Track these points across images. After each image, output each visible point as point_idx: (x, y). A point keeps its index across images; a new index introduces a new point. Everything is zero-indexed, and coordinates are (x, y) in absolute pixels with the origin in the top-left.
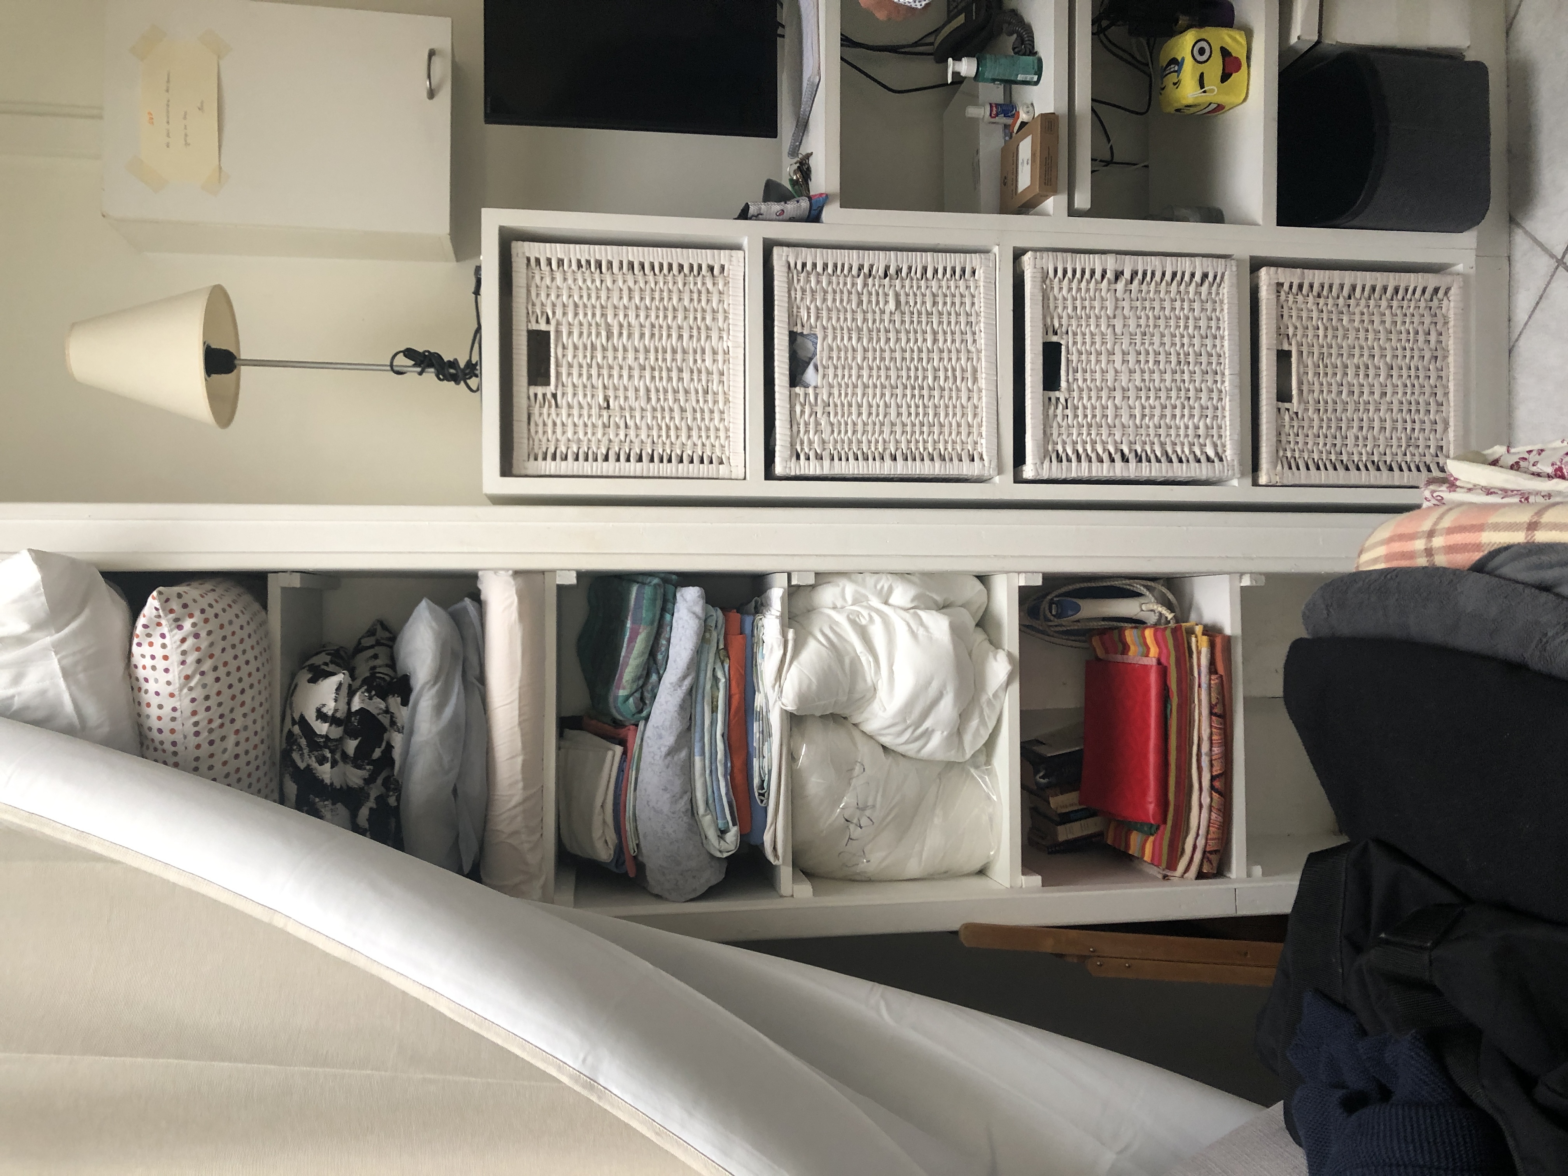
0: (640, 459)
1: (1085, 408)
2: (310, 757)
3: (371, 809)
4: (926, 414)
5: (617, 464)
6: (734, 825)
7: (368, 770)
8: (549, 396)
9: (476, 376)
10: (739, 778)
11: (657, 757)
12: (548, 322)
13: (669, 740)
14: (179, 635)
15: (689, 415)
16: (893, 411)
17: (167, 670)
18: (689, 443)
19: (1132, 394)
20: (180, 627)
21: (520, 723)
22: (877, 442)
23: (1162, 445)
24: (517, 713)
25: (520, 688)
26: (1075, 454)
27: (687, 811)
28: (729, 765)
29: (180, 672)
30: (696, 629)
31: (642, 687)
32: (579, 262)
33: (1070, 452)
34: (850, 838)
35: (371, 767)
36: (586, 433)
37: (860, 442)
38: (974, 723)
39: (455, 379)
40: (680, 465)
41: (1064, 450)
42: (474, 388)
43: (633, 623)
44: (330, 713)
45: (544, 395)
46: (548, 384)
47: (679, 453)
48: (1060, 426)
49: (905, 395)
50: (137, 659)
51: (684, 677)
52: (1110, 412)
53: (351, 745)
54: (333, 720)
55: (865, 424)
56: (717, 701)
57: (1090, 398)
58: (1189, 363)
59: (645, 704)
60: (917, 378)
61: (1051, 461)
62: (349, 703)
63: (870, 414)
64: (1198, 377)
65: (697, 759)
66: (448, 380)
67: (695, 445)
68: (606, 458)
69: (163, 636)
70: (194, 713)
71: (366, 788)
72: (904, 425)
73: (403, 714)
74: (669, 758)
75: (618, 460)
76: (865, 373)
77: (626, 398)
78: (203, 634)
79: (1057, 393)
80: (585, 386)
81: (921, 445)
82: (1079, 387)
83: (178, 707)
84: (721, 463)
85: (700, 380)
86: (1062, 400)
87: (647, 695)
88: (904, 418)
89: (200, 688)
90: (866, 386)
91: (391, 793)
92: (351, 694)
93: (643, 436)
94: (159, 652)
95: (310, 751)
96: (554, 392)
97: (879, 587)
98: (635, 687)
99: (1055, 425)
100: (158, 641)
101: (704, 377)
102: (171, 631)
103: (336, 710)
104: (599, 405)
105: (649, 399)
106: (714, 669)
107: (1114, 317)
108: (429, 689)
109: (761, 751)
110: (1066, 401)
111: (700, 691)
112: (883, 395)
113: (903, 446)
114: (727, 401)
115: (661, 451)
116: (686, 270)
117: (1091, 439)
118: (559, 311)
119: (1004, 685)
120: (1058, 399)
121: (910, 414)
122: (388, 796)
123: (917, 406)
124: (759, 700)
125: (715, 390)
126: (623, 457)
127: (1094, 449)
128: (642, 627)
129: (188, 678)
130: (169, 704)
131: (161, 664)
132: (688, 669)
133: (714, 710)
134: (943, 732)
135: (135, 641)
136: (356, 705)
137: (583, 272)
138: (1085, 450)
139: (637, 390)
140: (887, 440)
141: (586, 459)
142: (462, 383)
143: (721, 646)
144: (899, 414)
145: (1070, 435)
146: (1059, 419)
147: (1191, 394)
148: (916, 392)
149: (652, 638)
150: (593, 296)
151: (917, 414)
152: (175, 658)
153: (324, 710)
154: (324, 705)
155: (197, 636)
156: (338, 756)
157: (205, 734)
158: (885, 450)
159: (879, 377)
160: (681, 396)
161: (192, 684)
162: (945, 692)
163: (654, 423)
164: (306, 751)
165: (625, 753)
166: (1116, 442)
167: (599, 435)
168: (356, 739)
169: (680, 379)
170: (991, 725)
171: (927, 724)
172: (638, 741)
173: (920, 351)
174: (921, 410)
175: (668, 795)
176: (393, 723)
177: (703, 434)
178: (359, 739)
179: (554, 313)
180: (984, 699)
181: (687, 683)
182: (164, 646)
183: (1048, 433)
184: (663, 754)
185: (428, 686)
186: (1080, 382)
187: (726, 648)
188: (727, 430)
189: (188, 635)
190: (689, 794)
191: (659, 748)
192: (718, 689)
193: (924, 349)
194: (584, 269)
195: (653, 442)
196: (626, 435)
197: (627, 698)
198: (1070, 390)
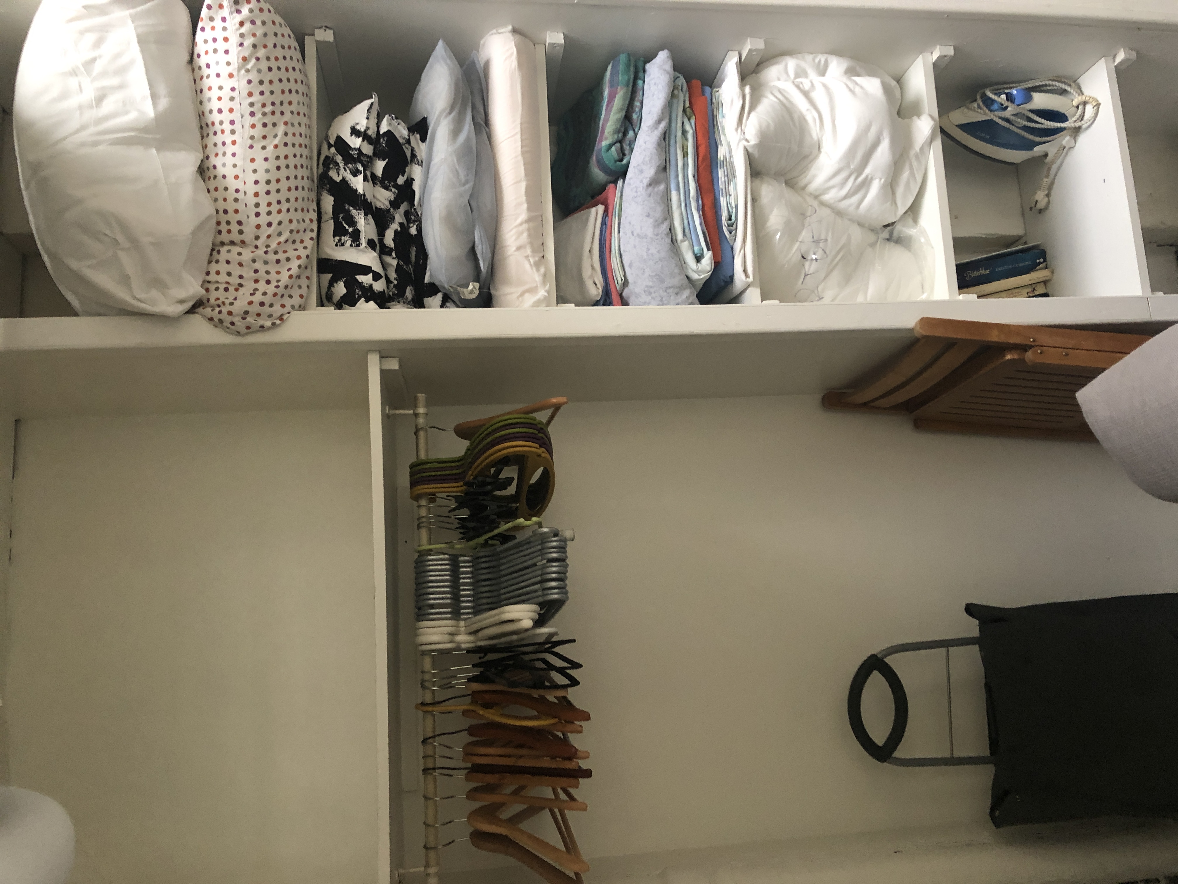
2: (345, 170)
3: (396, 232)
6: (708, 249)
7: (394, 193)
10: (709, 214)
11: (640, 189)
13: (650, 172)
14: (238, 18)
17: (227, 52)
20: (239, 11)
21: (523, 153)
24: (519, 144)
25: (521, 124)
27: (668, 234)
28: (700, 202)
29: (239, 53)
30: (667, 82)
31: (620, 141)
34: (806, 275)
35: (396, 191)
38: (905, 175)
43: (611, 86)
44: (363, 130)
50: (200, 48)
51: (659, 121)
53: (380, 166)
54: (365, 136)
56: (687, 149)
59: (624, 155)
62: (378, 126)
65: (674, 194)
69: (224, 20)
70: (250, 94)
71: (392, 210)
73: (421, 150)
74: (650, 189)
78: (258, 22)
83: (236, 87)
87: (626, 147)
89: (255, 72)
91: (412, 225)
92: (379, 118)
94: (220, 34)
95: (346, 164)
97: (817, 61)
98: (616, 137)
100: (220, 25)
102: (231, 13)
103: (368, 128)
106: (683, 123)
108: (446, 117)
109: (727, 190)
111: (673, 137)
119: (929, 140)
122: (409, 227)
124: (722, 152)
128: (619, 88)
129: (244, 59)
130: (228, 84)
131: (221, 46)
132: (662, 113)
133: (685, 155)
134: (881, 179)
135: (200, 25)
136: (384, 128)
143: (687, 105)
149: (629, 97)
152: (234, 40)
153: (358, 127)
154: (357, 124)
155: (253, 22)
156: (368, 173)
157: (259, 116)
161: (249, 66)
162: (881, 138)
164: (342, 165)
165: (606, 211)
168: (384, 160)
170: (919, 181)
171: (868, 171)
175: (651, 220)
176: (414, 156)
178: (387, 160)
180: (912, 153)
181: (663, 125)
182: (225, 29)
184: (645, 184)
185: (444, 114)
187: (691, 107)
189: (247, 19)
190: (668, 221)
191: (641, 181)
192: (687, 140)
197: (610, 147)
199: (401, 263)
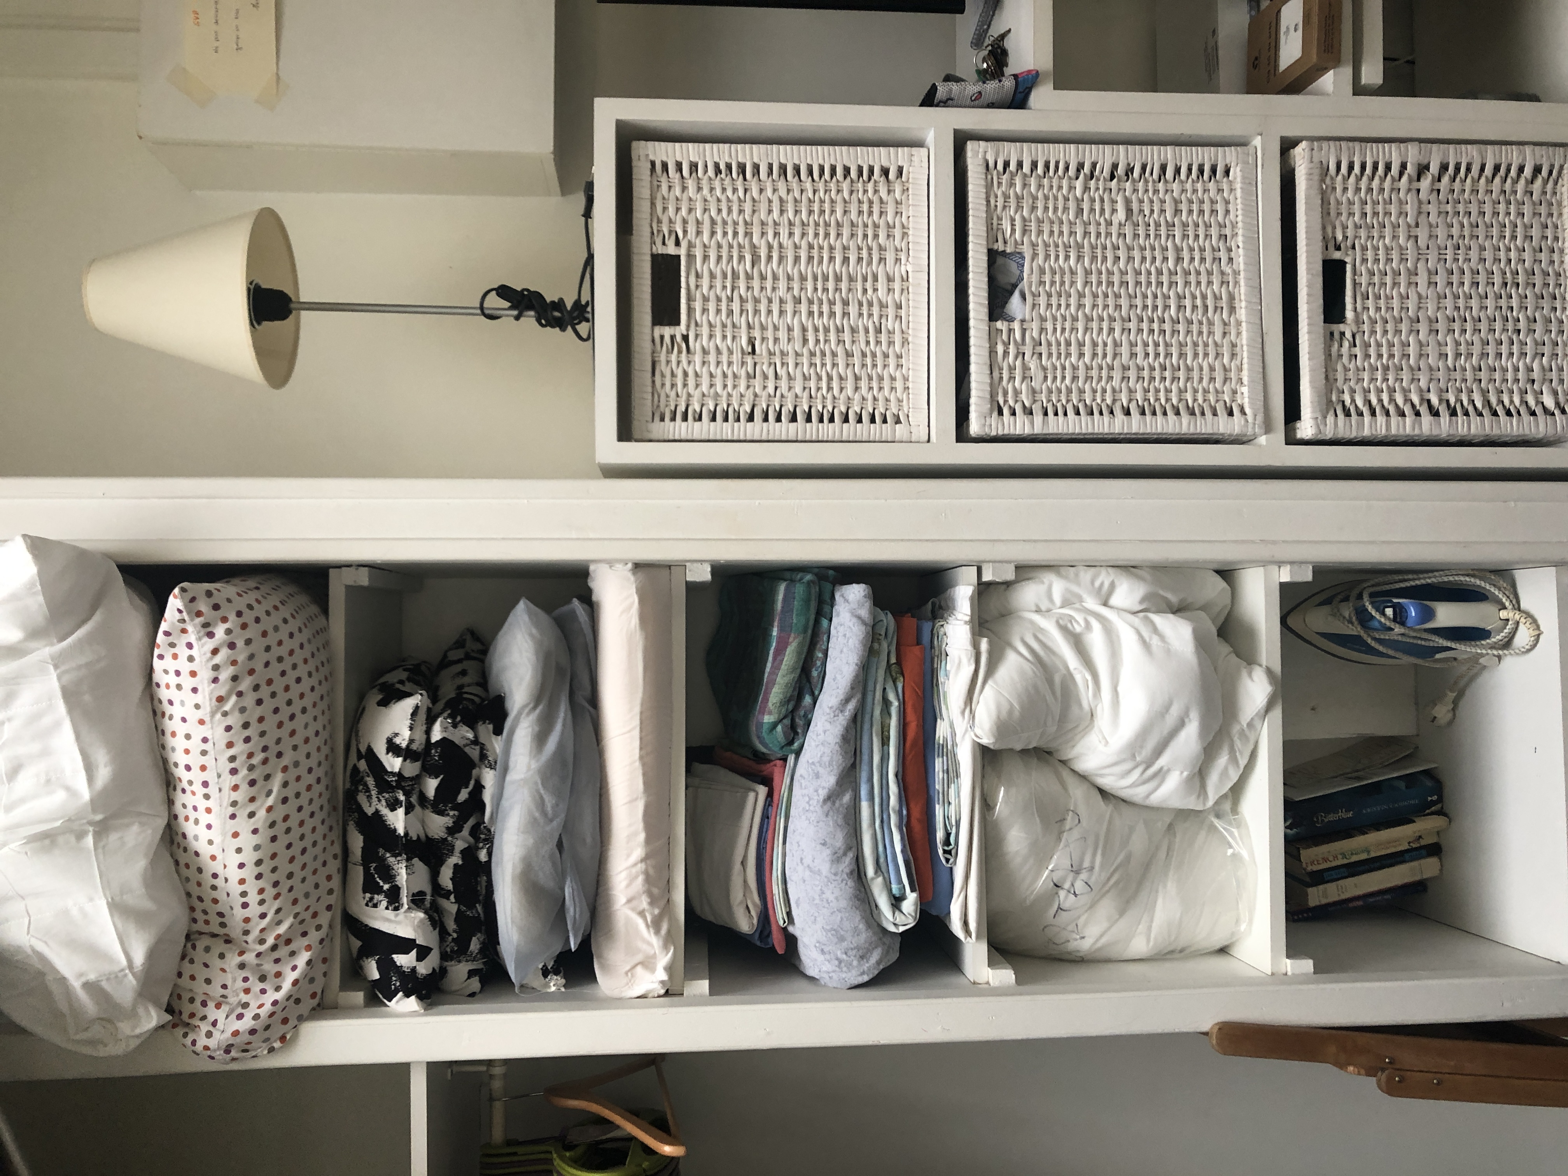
0: (794, 419)
1: (1379, 345)
2: (379, 801)
3: (456, 867)
4: (1168, 355)
5: (765, 424)
6: (912, 891)
7: (452, 817)
8: (679, 338)
9: (587, 320)
10: (917, 827)
11: (814, 802)
12: (678, 243)
13: (829, 780)
14: (210, 644)
15: (857, 360)
16: (1125, 350)
17: (195, 690)
18: (857, 397)
19: (1441, 326)
20: (211, 635)
21: (641, 758)
22: (1104, 391)
23: (1485, 393)
24: (637, 743)
25: (641, 713)
26: (1367, 406)
27: (852, 873)
28: (905, 812)
29: (211, 693)
30: (861, 637)
31: (792, 712)
32: (717, 166)
33: (1360, 403)
34: (1059, 908)
35: (456, 813)
36: (725, 386)
37: (1081, 391)
38: (1223, 760)
39: (560, 324)
40: (845, 425)
41: (1353, 401)
42: (585, 336)
43: (781, 629)
44: (404, 745)
45: (673, 338)
46: (678, 323)
47: (844, 409)
48: (1346, 369)
49: (1140, 331)
50: (159, 676)
51: (847, 700)
52: (1412, 350)
53: (431, 785)
54: (408, 754)
55: (1088, 368)
56: (889, 732)
57: (1386, 332)
58: (1518, 285)
59: (796, 733)
60: (1155, 308)
61: (1336, 416)
62: (428, 732)
63: (1095, 355)
64: (1530, 302)
65: (865, 805)
66: (553, 327)
67: (864, 399)
68: (751, 418)
69: (190, 646)
70: (230, 745)
71: (450, 839)
72: (1140, 369)
73: (497, 745)
74: (829, 804)
75: (766, 419)
76: (1088, 302)
77: (776, 340)
78: (240, 644)
79: (1342, 327)
80: (724, 326)
81: (1162, 395)
82: (1370, 318)
83: (210, 737)
84: (898, 421)
85: (870, 315)
86: (1348, 335)
87: (800, 722)
88: (1139, 360)
89: (237, 714)
90: (1089, 319)
91: (481, 845)
92: (430, 721)
93: (798, 389)
94: (186, 667)
95: (380, 793)
96: (685, 333)
97: (1097, 584)
98: (784, 710)
99: (1339, 368)
100: (184, 652)
101: (876, 310)
102: (199, 639)
103: (411, 741)
104: (742, 348)
105: (805, 341)
106: (885, 689)
107: (1417, 225)
108: (528, 714)
109: (945, 794)
110: (1354, 336)
111: (867, 717)
112: (1111, 330)
113: (1139, 396)
114: (905, 342)
115: (820, 408)
116: (854, 174)
117: (1388, 387)
118: (691, 229)
119: (1263, 712)
120: (1343, 334)
121: (1147, 355)
122: (478, 849)
123: (1157, 345)
124: (942, 730)
125: (890, 327)
126: (772, 417)
127: (1392, 400)
128: (792, 635)
129: (220, 699)
130: (199, 732)
131: (188, 682)
132: (852, 688)
133: (885, 741)
134: (1182, 773)
135: (157, 652)
136: (437, 734)
137: (722, 179)
138: (1380, 401)
139: (790, 329)
140: (1117, 388)
141: (726, 419)
142: (569, 328)
143: (893, 660)
144: (1133, 355)
145: (1360, 380)
146: (1345, 359)
147: (1522, 325)
148: (1155, 326)
149: (805, 649)
150: (735, 209)
151: (1157, 355)
152: (205, 674)
153: (397, 741)
154: (397, 735)
155: (232, 646)
156: (414, 799)
157: (244, 772)
158: (1114, 401)
159: (1106, 306)
160: (847, 336)
161: (227, 707)
162: (1186, 720)
163: (812, 371)
164: (374, 793)
165: (770, 795)
166: (1421, 390)
167: (742, 388)
168: (436, 778)
169: (846, 314)
170: (1243, 762)
171: (1162, 762)
172: (787, 780)
173: (1160, 272)
174: (1161, 349)
175: (828, 852)
176: (483, 756)
177: (875, 384)
178: (442, 776)
179: (685, 232)
180: (1235, 730)
181: (851, 706)
182: (191, 659)
183: (1331, 377)
184: (821, 798)
185: (527, 710)
186: (1372, 312)
187: (899, 663)
188: (906, 379)
189: (221, 645)
190: (854, 849)
191: (816, 791)
192: (890, 715)
193: (1165, 271)
194: (723, 176)
195: (811, 397)
196: (776, 388)
197: (774, 726)
198: (1358, 321)
199: (463, 908)
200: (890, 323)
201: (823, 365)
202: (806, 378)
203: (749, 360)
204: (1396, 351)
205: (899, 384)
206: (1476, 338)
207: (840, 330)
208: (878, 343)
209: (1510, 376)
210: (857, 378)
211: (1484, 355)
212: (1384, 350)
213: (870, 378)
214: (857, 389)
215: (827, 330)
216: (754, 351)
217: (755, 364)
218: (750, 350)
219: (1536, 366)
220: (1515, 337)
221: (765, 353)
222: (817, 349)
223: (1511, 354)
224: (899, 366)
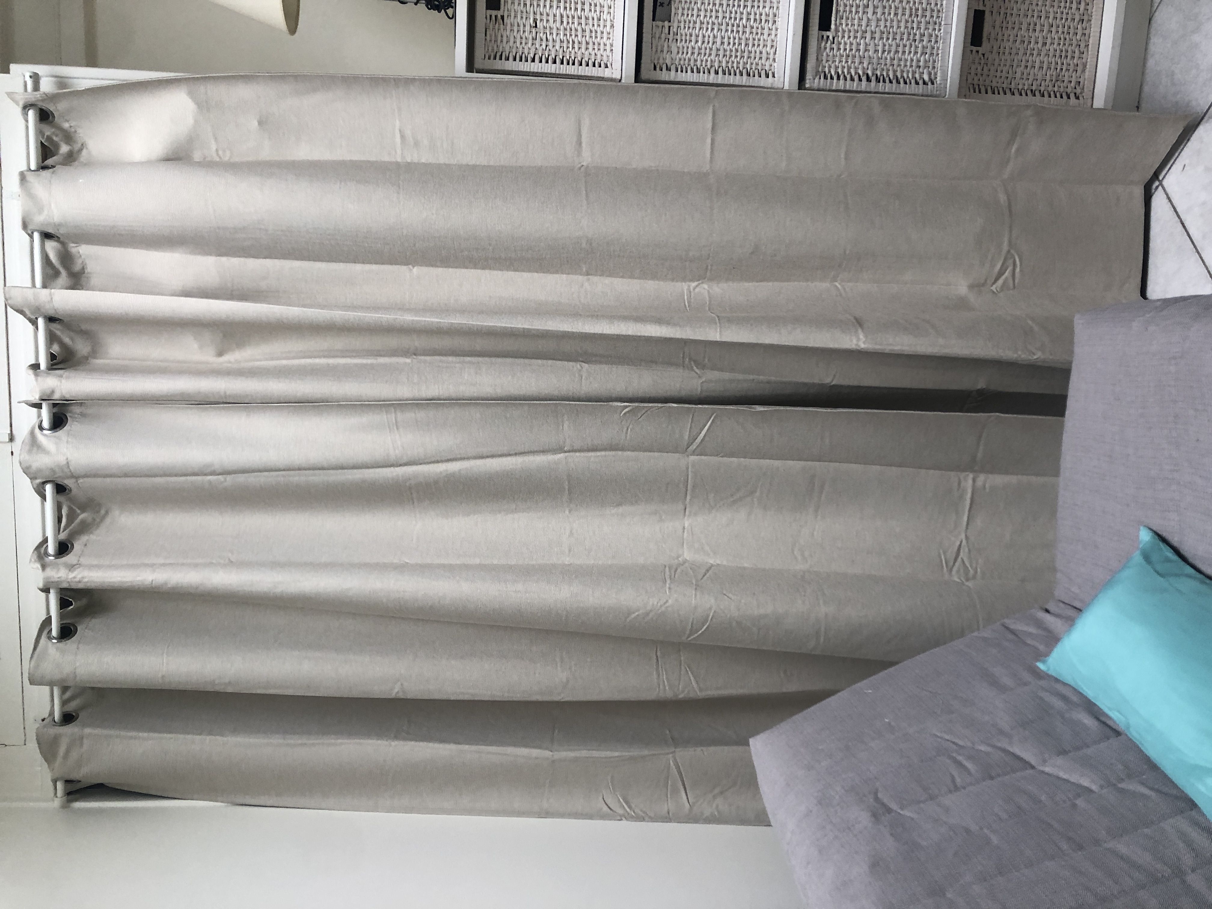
0: (555, 62)
1: (845, 44)
4: (740, 44)
5: (540, 64)
8: (499, 17)
9: (452, 7)
15: (587, 34)
16: (718, 40)
18: (587, 53)
19: (877, 36)
22: (707, 61)
23: (895, 72)
26: (836, 75)
33: (833, 73)
36: (521, 43)
37: (695, 60)
39: (438, 8)
40: (580, 67)
41: (830, 72)
42: (451, 16)
45: (496, 17)
46: (499, 9)
47: (580, 59)
48: (828, 55)
49: (727, 30)
52: (862, 47)
55: (700, 49)
57: (849, 37)
58: (918, 15)
60: (736, 19)
61: (820, 78)
63: (703, 42)
64: (923, 26)
66: (434, 10)
67: (590, 54)
68: (533, 60)
72: (725, 50)
75: (541, 61)
77: (548, 21)
79: (828, 33)
80: (522, 12)
81: (735, 65)
82: (843, 29)
84: (607, 67)
85: (595, 11)
86: (831, 38)
88: (725, 46)
90: (702, 23)
93: (557, 47)
96: (502, 14)
99: (825, 54)
101: (598, 8)
104: (530, 25)
105: (562, 22)
110: (834, 38)
112: (713, 29)
113: (724, 64)
114: (612, 26)
115: (568, 58)
117: (848, 66)
120: (828, 37)
121: (729, 43)
123: (734, 38)
125: (605, 18)
126: (544, 60)
127: (849, 72)
138: (843, 72)
139: (555, 16)
140: (714, 60)
141: (521, 60)
142: (443, 11)
144: (722, 43)
145: (834, 61)
146: (828, 50)
147: (917, 37)
148: (735, 28)
151: (734, 44)
158: (711, 66)
159: (711, 17)
160: (583, 21)
163: (565, 38)
166: (864, 68)
167: (530, 45)
169: (583, 10)
174: (737, 41)
177: (596, 47)
183: (820, 59)
186: (844, 26)
188: (612, 45)
195: (564, 51)
196: (547, 46)
198: (837, 31)
200: (605, 16)
201: (571, 35)
202: (561, 41)
203: (534, 30)
204: (854, 47)
205: (608, 48)
206: (894, 43)
207: (580, 18)
208: (599, 25)
209: (908, 64)
210: (587, 43)
211: (897, 52)
212: (848, 47)
213: (594, 44)
214: (587, 49)
215: (573, 17)
216: (536, 26)
217: (537, 32)
218: (534, 25)
219: (922, 59)
220: (913, 43)
221: (542, 27)
222: (568, 27)
223: (910, 52)
224: (609, 38)
